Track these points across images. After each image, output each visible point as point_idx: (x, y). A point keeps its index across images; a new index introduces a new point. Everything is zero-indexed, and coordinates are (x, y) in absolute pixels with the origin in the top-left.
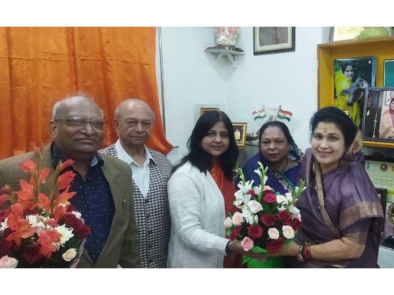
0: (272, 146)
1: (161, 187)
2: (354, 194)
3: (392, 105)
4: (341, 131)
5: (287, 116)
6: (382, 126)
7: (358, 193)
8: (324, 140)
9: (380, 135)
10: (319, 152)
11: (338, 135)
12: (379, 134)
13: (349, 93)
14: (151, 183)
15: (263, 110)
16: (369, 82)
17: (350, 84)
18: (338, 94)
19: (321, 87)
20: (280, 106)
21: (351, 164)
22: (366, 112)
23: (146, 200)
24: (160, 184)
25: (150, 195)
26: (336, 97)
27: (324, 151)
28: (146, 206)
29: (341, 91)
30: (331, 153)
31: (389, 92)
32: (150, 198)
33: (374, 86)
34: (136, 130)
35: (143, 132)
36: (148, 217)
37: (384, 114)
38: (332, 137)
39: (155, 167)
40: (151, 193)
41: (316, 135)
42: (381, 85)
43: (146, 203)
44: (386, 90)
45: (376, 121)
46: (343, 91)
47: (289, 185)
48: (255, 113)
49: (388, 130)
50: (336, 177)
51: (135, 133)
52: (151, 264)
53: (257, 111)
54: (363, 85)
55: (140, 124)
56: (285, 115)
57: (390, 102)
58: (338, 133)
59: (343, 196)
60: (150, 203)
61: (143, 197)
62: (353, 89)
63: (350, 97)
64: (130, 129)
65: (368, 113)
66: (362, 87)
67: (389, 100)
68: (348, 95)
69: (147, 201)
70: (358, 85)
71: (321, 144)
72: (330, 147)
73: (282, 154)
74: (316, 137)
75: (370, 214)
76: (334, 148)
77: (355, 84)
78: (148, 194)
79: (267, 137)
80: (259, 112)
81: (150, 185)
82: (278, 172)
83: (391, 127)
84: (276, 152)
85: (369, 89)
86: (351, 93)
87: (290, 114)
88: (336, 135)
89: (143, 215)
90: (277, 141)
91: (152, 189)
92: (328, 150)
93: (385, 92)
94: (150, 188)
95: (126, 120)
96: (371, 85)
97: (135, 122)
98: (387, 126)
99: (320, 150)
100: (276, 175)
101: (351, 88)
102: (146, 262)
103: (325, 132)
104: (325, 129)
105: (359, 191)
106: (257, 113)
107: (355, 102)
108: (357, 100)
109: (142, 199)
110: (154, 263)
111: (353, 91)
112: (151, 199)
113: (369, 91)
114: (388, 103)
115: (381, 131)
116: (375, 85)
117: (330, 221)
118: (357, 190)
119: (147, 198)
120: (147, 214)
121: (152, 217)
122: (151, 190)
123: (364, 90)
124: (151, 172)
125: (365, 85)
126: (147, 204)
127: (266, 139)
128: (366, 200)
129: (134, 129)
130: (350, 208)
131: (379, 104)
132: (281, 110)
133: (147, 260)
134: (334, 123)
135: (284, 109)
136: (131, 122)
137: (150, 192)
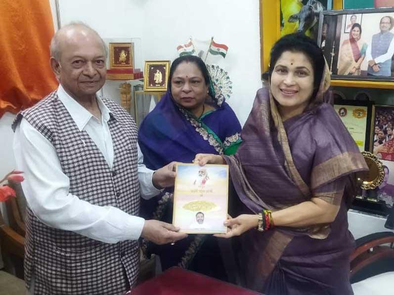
0: (186, 87)
1: (128, 152)
2: (332, 144)
3: (353, 32)
4: (312, 63)
5: (222, 50)
6: (341, 60)
7: (337, 143)
8: (290, 74)
9: (339, 71)
10: (281, 90)
11: (308, 70)
12: (337, 70)
13: (299, 19)
14: (115, 148)
15: (191, 44)
16: (325, 4)
17: (300, 8)
18: (285, 21)
19: (264, 13)
20: (212, 38)
21: (321, 107)
22: (320, 43)
23: (112, 172)
24: (126, 147)
25: (116, 164)
26: (282, 25)
27: (289, 89)
28: (114, 180)
29: (289, 17)
30: (297, 92)
31: (349, 16)
32: (117, 168)
33: (331, 9)
34: (86, 73)
35: (95, 75)
36: (118, 195)
37: (343, 45)
38: (300, 72)
39: (114, 123)
40: (118, 161)
41: (279, 68)
42: (339, 8)
43: (113, 176)
44: (346, 14)
45: (333, 54)
46: (292, 17)
47: (209, 134)
48: (180, 47)
49: (348, 64)
50: (304, 123)
51: (85, 77)
52: (124, 258)
53: (183, 45)
54: (316, 8)
55: (90, 63)
56: (219, 50)
57: (350, 28)
58: (308, 66)
59: (318, 148)
60: (118, 176)
61: (109, 168)
62: (304, 13)
63: (301, 23)
64: (76, 72)
65: (324, 44)
66: (315, 11)
67: (349, 26)
68: (298, 22)
69: (114, 174)
70: (310, 9)
71: (285, 80)
72: (297, 84)
73: (198, 98)
74: (278, 70)
75: (354, 168)
76: (301, 87)
77: (307, 7)
78: (114, 163)
79: (180, 76)
80: (186, 46)
81: (115, 150)
82: (195, 118)
83: (351, 61)
84: (191, 95)
85: (325, 14)
86: (302, 20)
87: (226, 48)
88: (305, 70)
89: (112, 193)
90: (192, 81)
91: (118, 155)
92: (295, 89)
93: (344, 16)
94: (116, 154)
95: (70, 59)
96: (326, 8)
97: (83, 61)
98: (347, 59)
99: (283, 87)
100: (192, 122)
101: (301, 12)
102: (117, 256)
103: (292, 64)
104: (293, 60)
105: (338, 139)
106: (183, 47)
107: (307, 30)
108: (309, 28)
109: (107, 170)
110: (127, 256)
111: (304, 16)
112: (119, 169)
113: (324, 15)
114: (349, 30)
115: (340, 66)
116: (332, 7)
117: (301, 179)
118: (335, 139)
119: (114, 170)
120: (116, 191)
121: (122, 195)
122: (117, 158)
123: (318, 15)
124: (112, 131)
125: (320, 8)
126: (115, 177)
127: (179, 78)
128: (348, 151)
129: (82, 71)
130: (327, 162)
131: (337, 32)
132: (214, 44)
133: (119, 254)
134: (304, 53)
135: (217, 41)
136: (77, 62)
137: (116, 160)
